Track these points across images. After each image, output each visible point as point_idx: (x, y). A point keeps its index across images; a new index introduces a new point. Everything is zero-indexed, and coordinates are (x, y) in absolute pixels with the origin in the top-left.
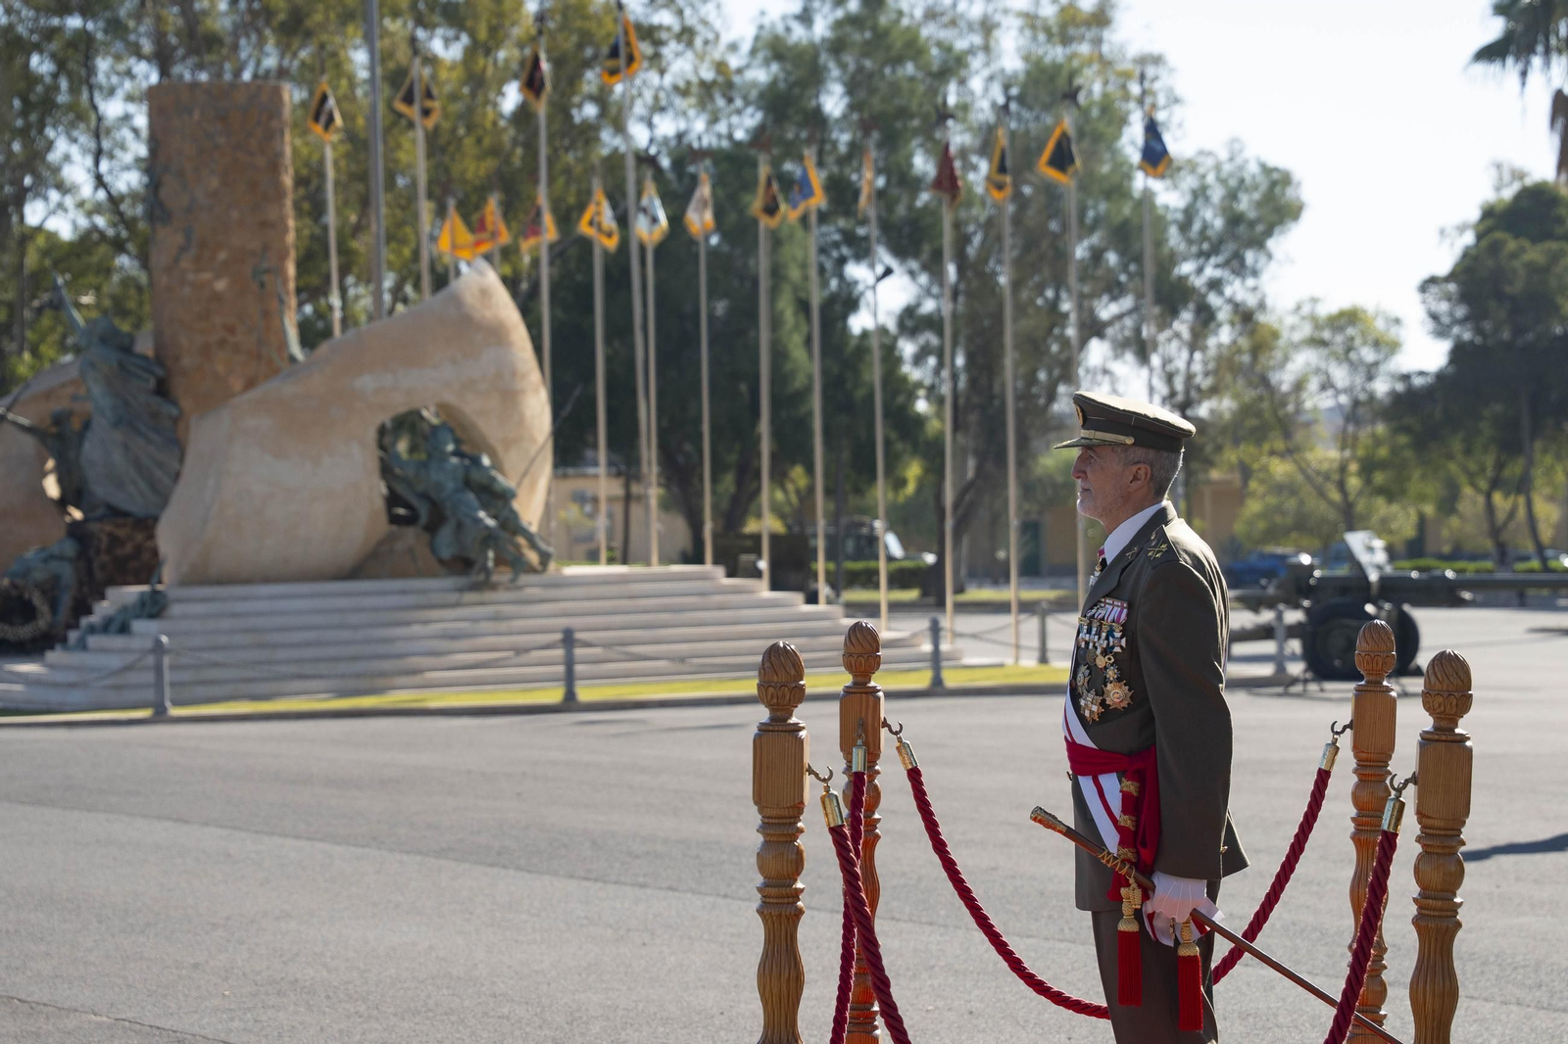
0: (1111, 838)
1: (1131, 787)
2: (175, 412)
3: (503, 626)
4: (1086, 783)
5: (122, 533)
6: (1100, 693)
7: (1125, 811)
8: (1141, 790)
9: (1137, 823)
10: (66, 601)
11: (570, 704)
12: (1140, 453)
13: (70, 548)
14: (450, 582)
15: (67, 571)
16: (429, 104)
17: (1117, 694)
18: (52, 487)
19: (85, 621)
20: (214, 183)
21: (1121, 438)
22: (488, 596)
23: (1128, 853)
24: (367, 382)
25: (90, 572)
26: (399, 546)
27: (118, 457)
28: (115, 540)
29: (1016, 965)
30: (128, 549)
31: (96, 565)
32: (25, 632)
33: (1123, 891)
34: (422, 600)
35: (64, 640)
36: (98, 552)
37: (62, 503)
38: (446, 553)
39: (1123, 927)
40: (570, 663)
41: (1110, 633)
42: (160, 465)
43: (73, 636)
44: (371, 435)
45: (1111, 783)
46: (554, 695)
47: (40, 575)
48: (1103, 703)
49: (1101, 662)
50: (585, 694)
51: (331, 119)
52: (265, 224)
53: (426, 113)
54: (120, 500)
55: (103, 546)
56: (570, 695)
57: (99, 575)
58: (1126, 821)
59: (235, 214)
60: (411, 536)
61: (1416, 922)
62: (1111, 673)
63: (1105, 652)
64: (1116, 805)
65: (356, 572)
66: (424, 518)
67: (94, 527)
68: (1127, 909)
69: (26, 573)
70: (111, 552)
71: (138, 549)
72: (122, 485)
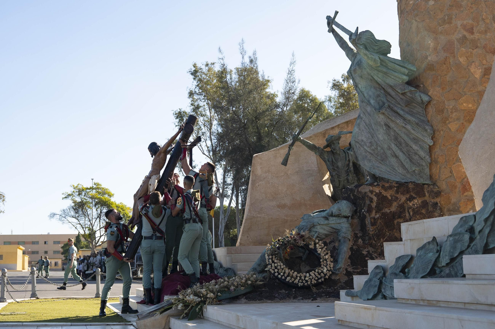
2: (425, 98)
5: (388, 194)
10: (345, 251)
15: (344, 226)
25: (363, 227)
30: (394, 208)
31: (368, 221)
32: (311, 277)
36: (370, 210)
42: (416, 140)
47: (321, 230)
55: (374, 205)
57: (371, 230)
69: (311, 229)
70: (378, 209)
71: (402, 206)
72: (383, 159)
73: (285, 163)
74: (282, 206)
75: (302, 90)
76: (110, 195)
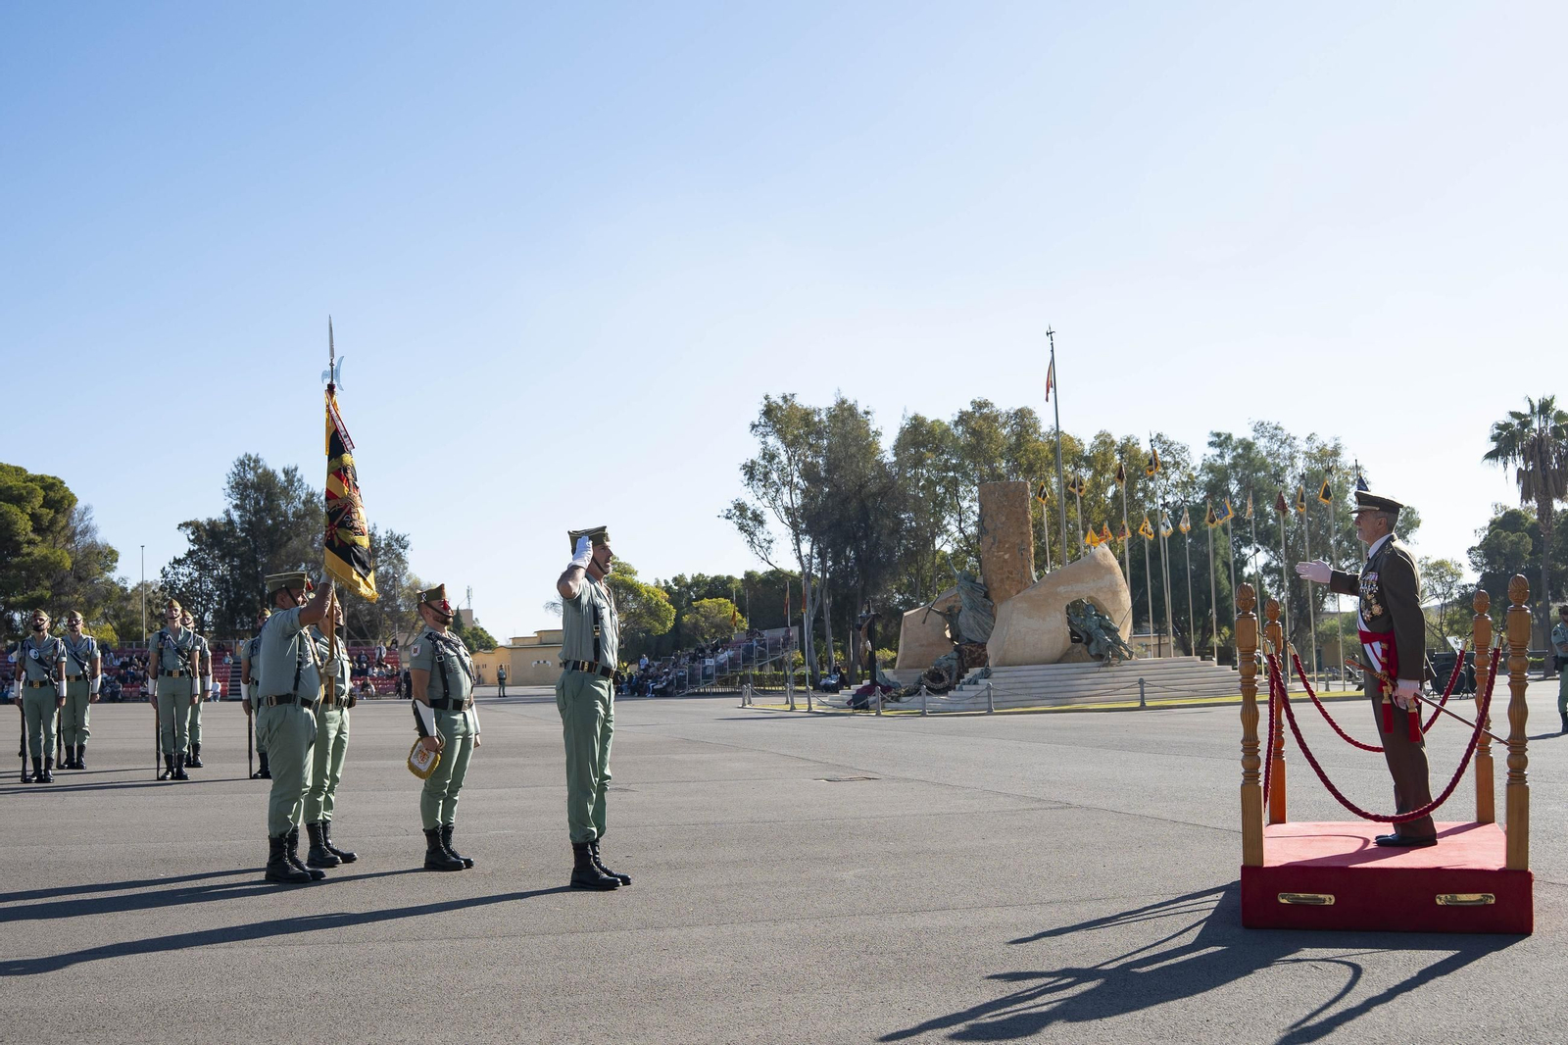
0: (1378, 667)
1: (1385, 646)
2: (991, 604)
3: (1116, 680)
4: (1367, 646)
5: (973, 649)
6: (1370, 609)
7: (1383, 656)
8: (1389, 647)
9: (1388, 661)
10: (955, 674)
11: (1143, 707)
12: (1382, 514)
13: (955, 655)
14: (1095, 664)
15: (954, 663)
16: (1081, 487)
17: (1377, 610)
18: (948, 634)
19: (961, 681)
20: (1004, 519)
21: (1374, 508)
22: (1110, 669)
23: (1385, 672)
24: (1062, 589)
25: (963, 663)
26: (1075, 650)
27: (971, 621)
28: (971, 651)
29: (1339, 731)
30: (976, 654)
31: (965, 660)
32: (940, 686)
33: (1384, 688)
34: (1085, 670)
35: (954, 689)
36: (965, 656)
37: (952, 640)
38: (1093, 653)
39: (1384, 702)
40: (1142, 693)
41: (1372, 585)
42: (987, 624)
43: (957, 686)
44: (1064, 608)
45: (1377, 645)
46: (1137, 704)
47: (945, 665)
48: (1371, 613)
49: (1369, 597)
50: (1148, 704)
51: (1045, 495)
52: (1022, 533)
53: (1080, 491)
54: (972, 637)
55: (967, 654)
56: (1143, 704)
57: (966, 665)
58: (1384, 660)
59: (1011, 530)
60: (1080, 646)
61: (1509, 684)
62: (1373, 601)
63: (1370, 593)
64: (1379, 655)
65: (1059, 661)
66: (1084, 640)
67: (964, 647)
68: (1385, 695)
69: (940, 664)
70: (969, 656)
71: (980, 654)
72: (972, 631)
73: (924, 623)
74: (922, 646)
75: (915, 418)
76: (632, 573)
